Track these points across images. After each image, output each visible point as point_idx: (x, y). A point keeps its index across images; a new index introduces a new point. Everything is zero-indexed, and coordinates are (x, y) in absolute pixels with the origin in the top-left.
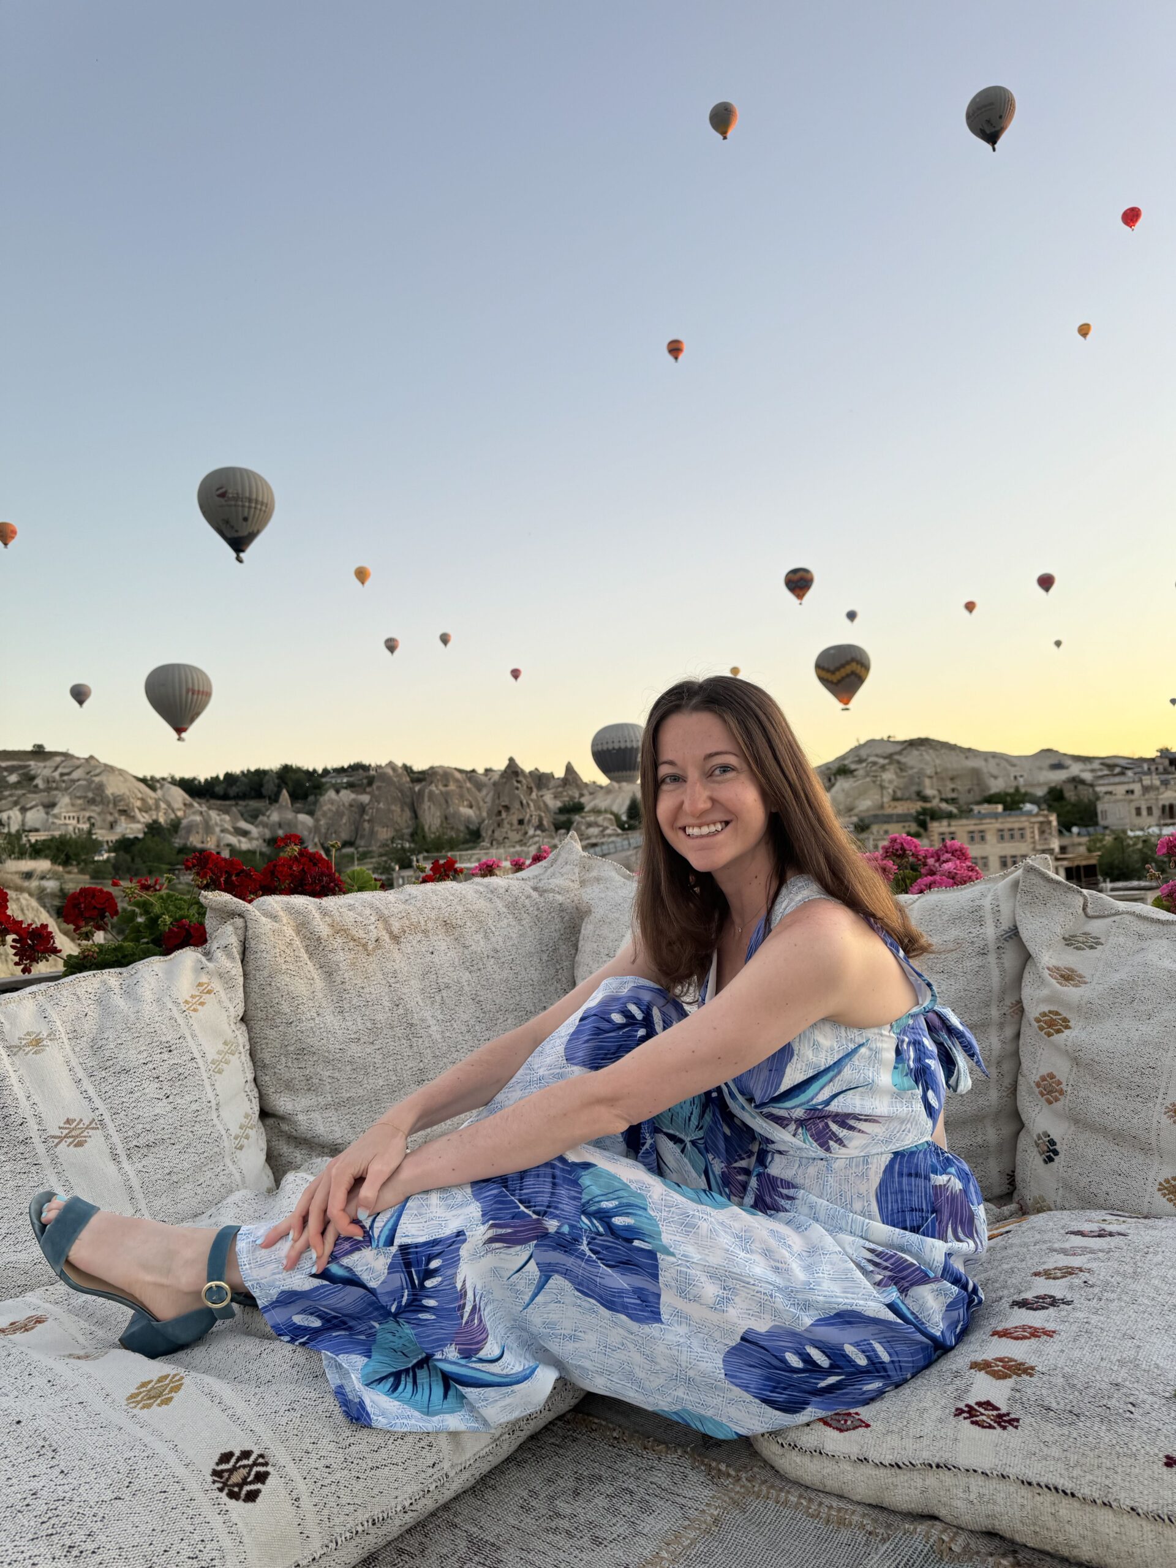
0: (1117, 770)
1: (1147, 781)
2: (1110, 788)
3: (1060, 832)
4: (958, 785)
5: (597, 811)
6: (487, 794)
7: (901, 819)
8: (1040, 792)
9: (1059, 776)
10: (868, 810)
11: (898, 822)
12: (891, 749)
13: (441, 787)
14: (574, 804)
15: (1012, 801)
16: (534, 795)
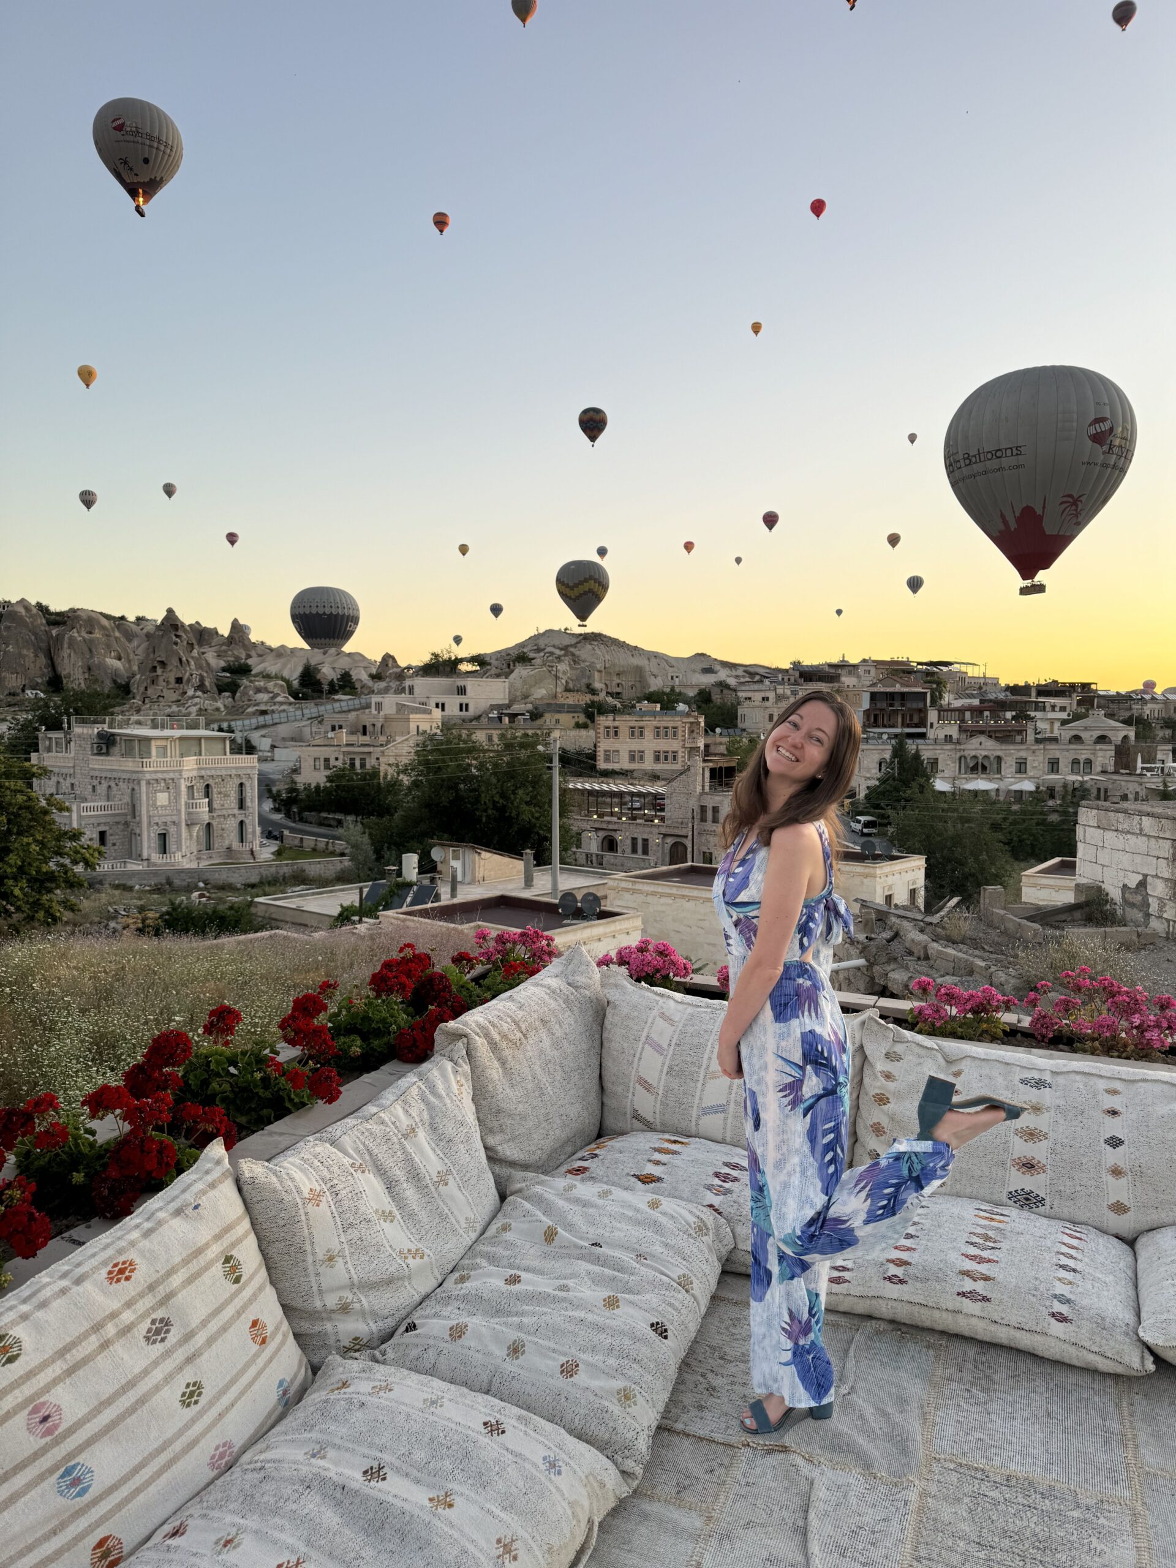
0: (757, 678)
1: (780, 691)
2: (749, 695)
3: (706, 731)
4: (623, 680)
5: (267, 677)
6: (138, 646)
7: (572, 709)
8: (691, 693)
9: (708, 680)
10: (542, 698)
11: (568, 712)
12: (567, 641)
13: (84, 634)
14: (240, 665)
15: (667, 701)
16: (195, 653)
